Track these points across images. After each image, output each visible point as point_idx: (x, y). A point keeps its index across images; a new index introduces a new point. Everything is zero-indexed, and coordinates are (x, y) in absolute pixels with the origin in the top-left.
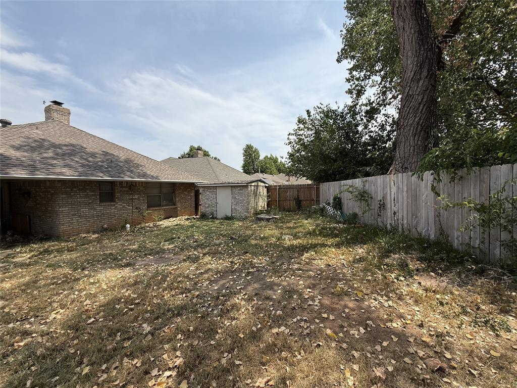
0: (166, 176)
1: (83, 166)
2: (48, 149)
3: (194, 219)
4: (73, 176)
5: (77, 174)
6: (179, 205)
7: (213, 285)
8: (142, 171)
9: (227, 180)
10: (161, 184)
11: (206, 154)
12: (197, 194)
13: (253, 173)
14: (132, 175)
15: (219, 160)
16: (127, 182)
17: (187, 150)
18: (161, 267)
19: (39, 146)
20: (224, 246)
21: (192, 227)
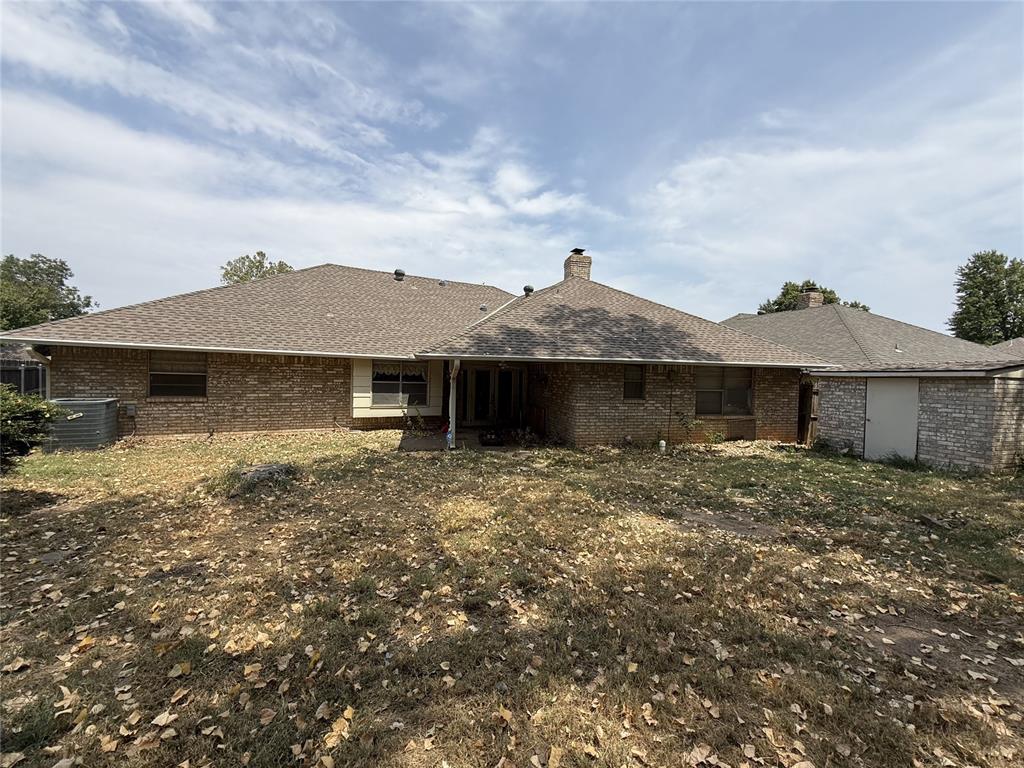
0: (735, 354)
1: (606, 340)
2: (568, 318)
3: (797, 450)
4: (595, 356)
5: (599, 352)
6: (759, 414)
7: (877, 629)
8: (690, 344)
9: (904, 363)
10: (725, 371)
11: (829, 299)
12: (806, 393)
13: (998, 340)
14: (673, 352)
15: (865, 309)
16: (665, 365)
17: (775, 294)
18: (734, 539)
19: (557, 316)
20: (900, 537)
21: (794, 467)
